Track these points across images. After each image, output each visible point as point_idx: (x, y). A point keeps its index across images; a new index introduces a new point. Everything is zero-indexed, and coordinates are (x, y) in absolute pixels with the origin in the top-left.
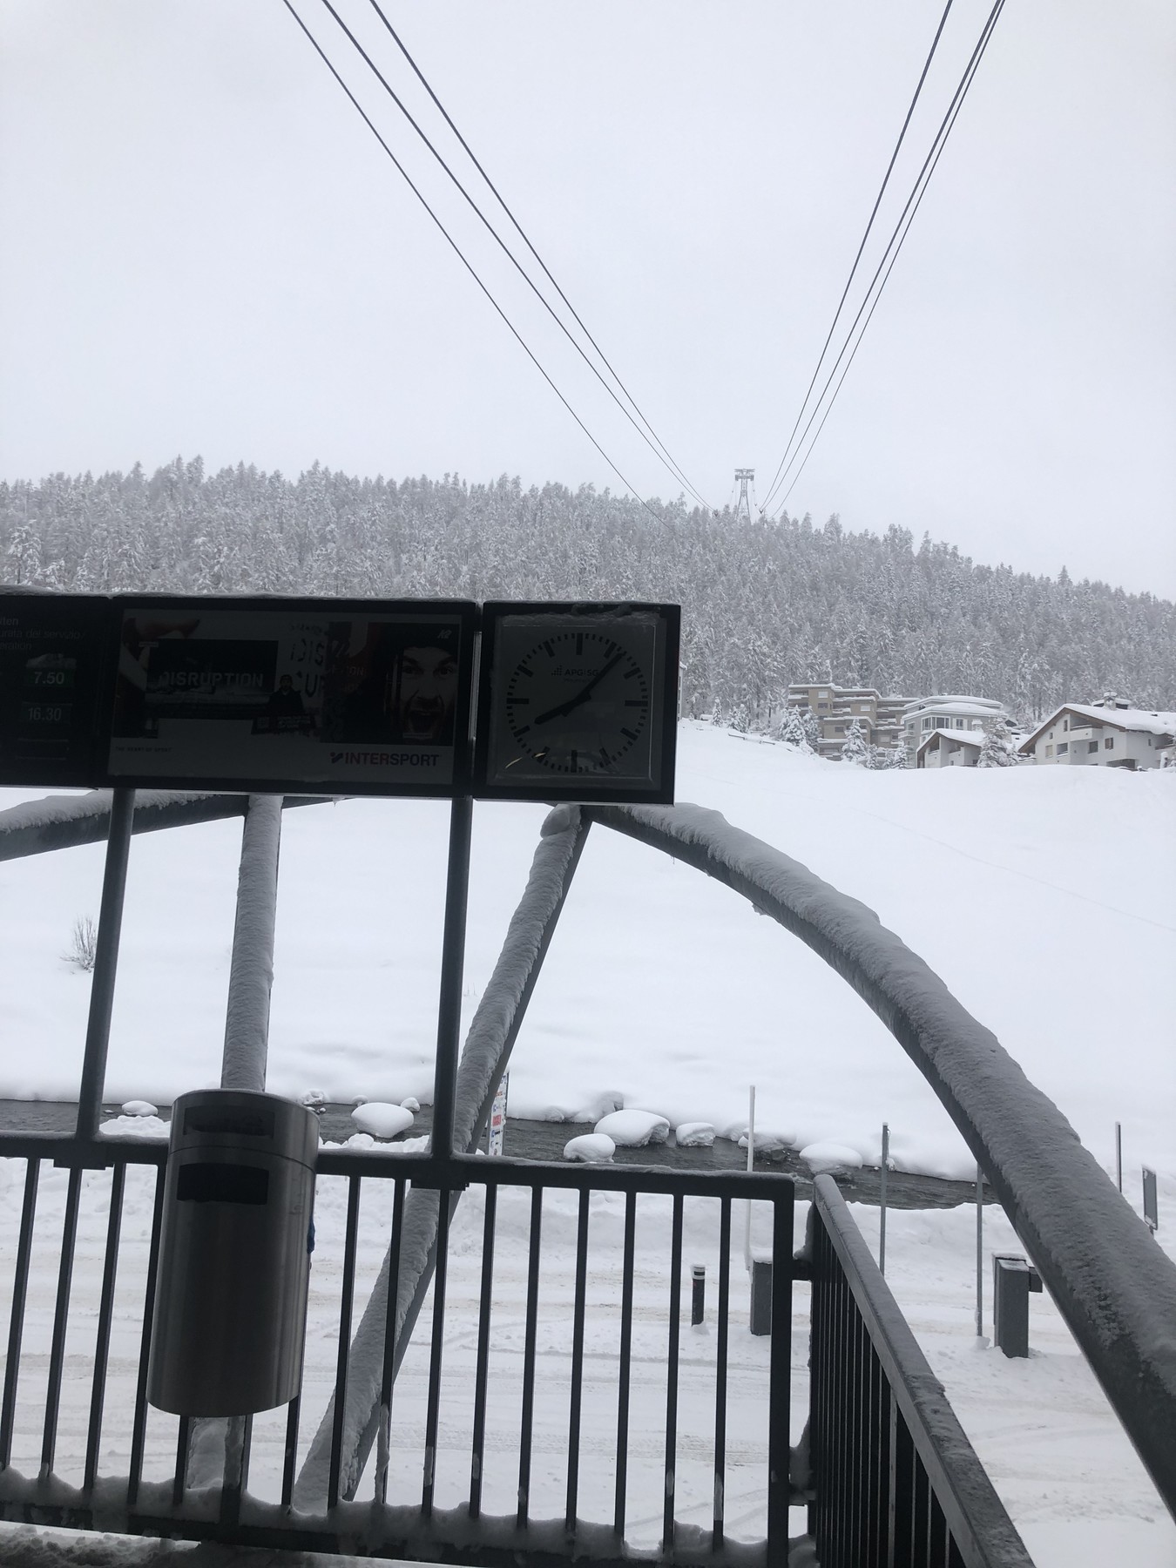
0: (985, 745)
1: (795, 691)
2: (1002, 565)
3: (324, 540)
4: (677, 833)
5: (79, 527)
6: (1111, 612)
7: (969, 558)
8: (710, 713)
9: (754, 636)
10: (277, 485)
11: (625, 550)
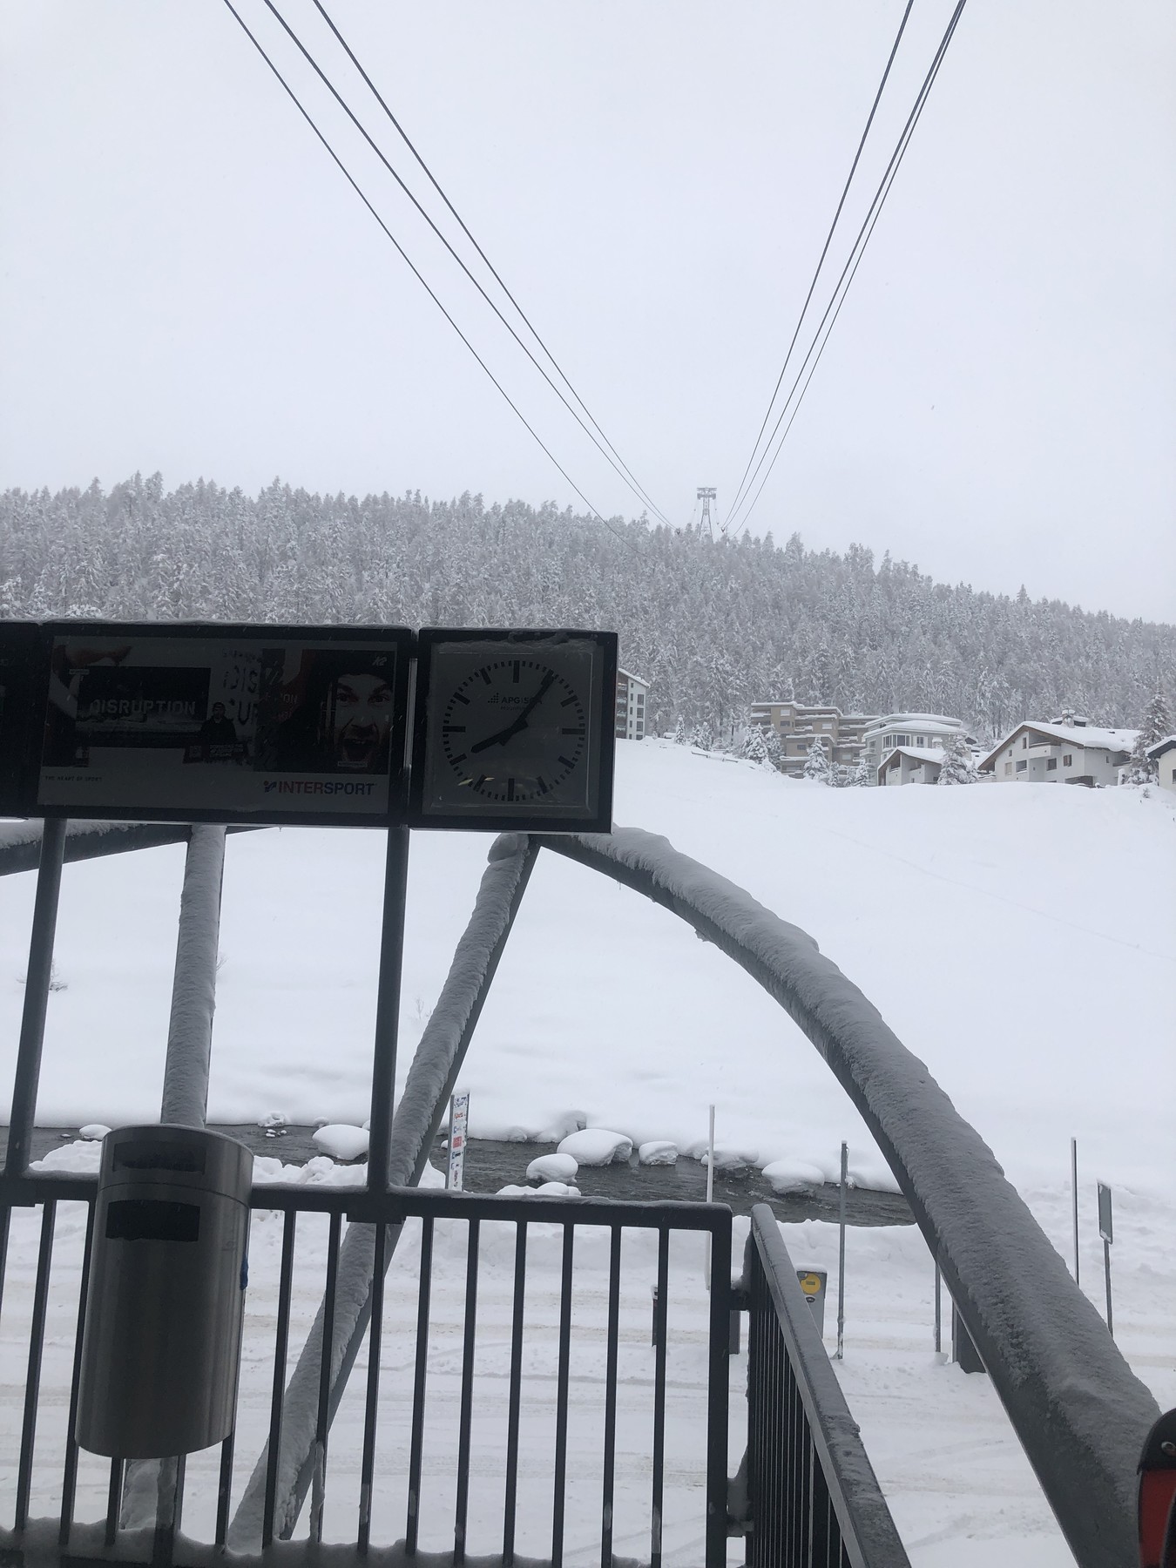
0: (946, 763)
1: (758, 709)
2: (962, 584)
3: (284, 557)
4: (622, 858)
5: (36, 544)
6: (1069, 630)
7: (929, 577)
8: (674, 731)
9: (716, 654)
10: (237, 501)
11: (588, 568)
